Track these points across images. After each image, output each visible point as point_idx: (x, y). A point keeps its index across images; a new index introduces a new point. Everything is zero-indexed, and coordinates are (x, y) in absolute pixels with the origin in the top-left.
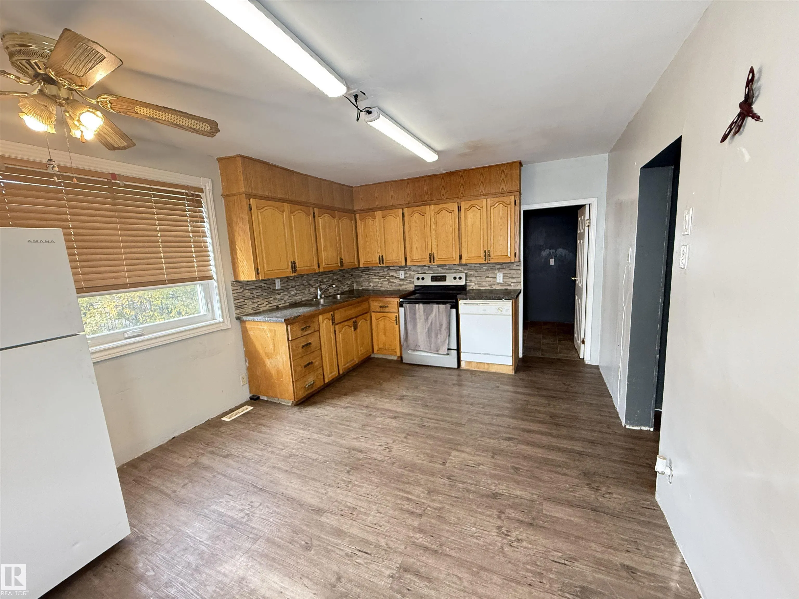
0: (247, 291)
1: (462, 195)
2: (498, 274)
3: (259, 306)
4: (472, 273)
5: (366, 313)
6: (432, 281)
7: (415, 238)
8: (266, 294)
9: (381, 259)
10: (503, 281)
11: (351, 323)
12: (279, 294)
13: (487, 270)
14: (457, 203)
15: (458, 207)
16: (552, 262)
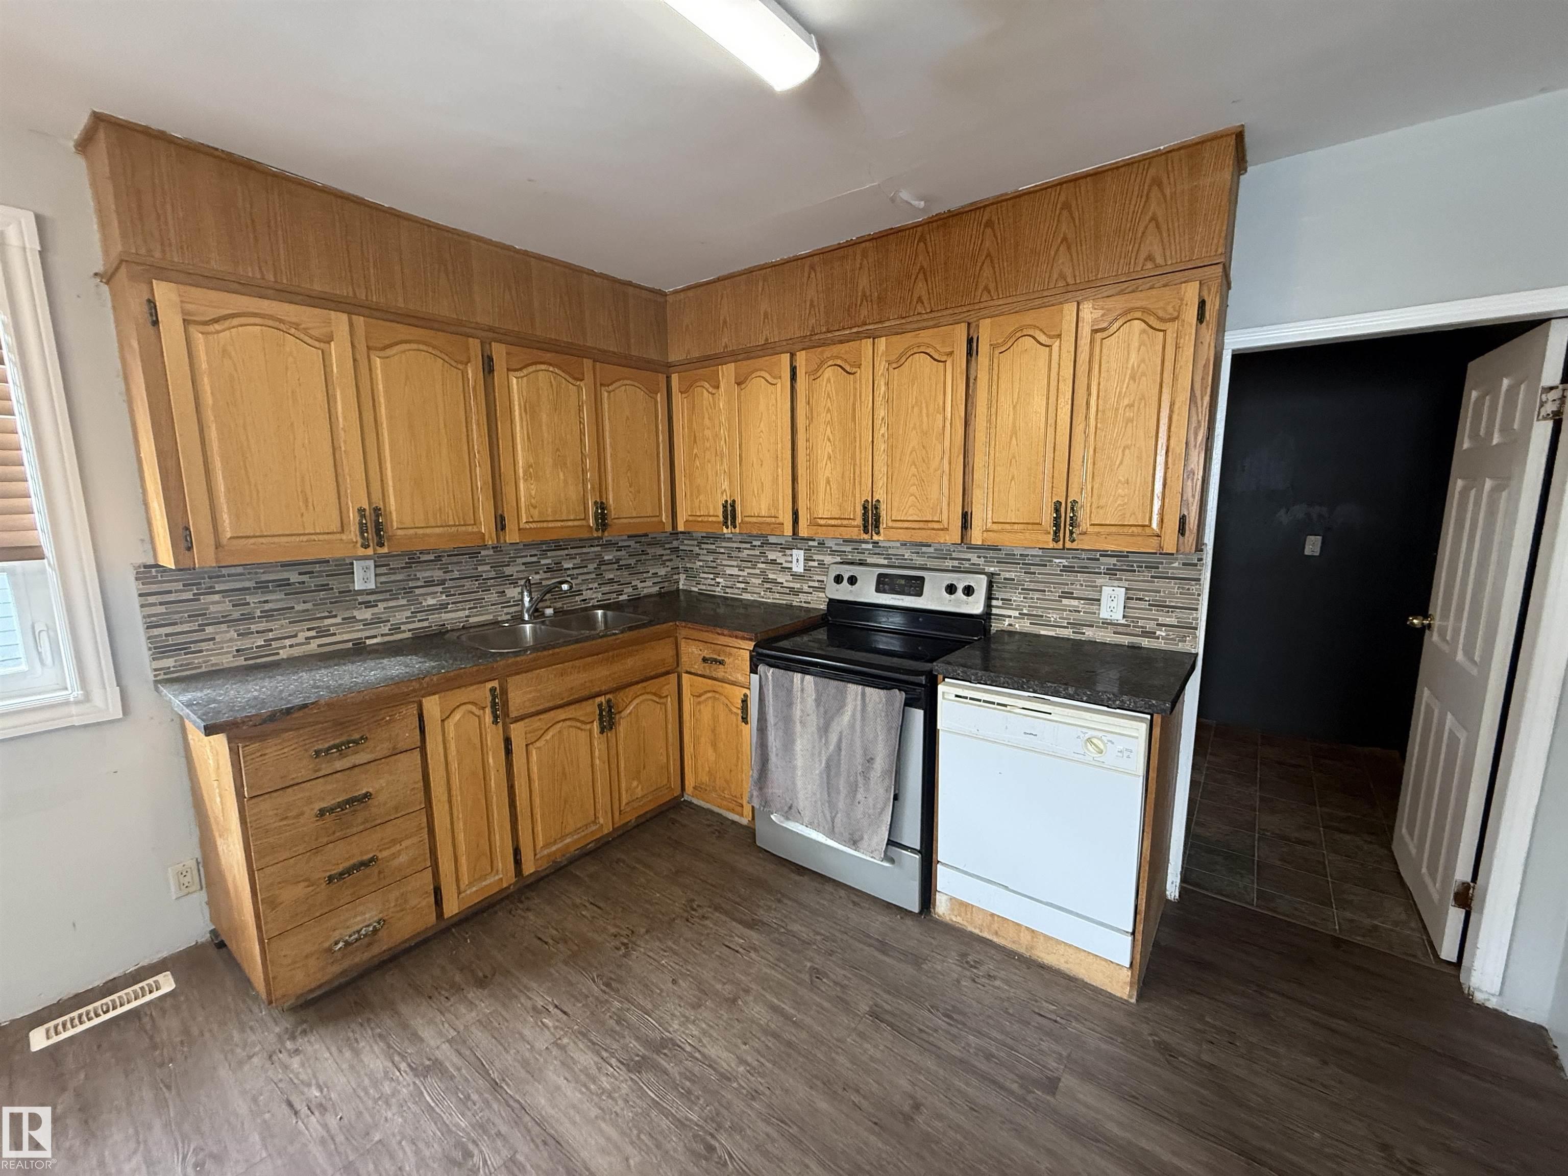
0: (217, 597)
1: (985, 297)
2: (1106, 591)
3: (274, 644)
4: (1012, 575)
5: (667, 673)
6: (878, 590)
7: (824, 449)
8: (309, 606)
9: (730, 513)
10: (1124, 617)
11: (591, 708)
12: (368, 605)
13: (1067, 569)
14: (964, 326)
15: (970, 341)
16: (1313, 546)
